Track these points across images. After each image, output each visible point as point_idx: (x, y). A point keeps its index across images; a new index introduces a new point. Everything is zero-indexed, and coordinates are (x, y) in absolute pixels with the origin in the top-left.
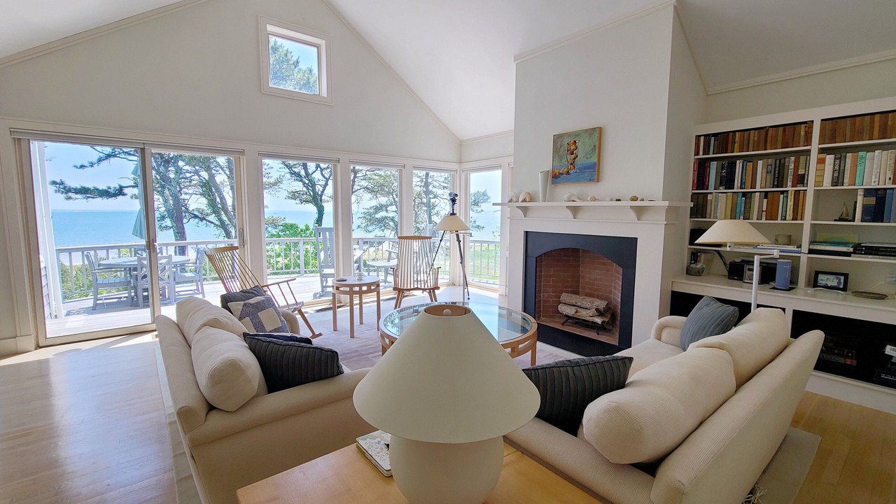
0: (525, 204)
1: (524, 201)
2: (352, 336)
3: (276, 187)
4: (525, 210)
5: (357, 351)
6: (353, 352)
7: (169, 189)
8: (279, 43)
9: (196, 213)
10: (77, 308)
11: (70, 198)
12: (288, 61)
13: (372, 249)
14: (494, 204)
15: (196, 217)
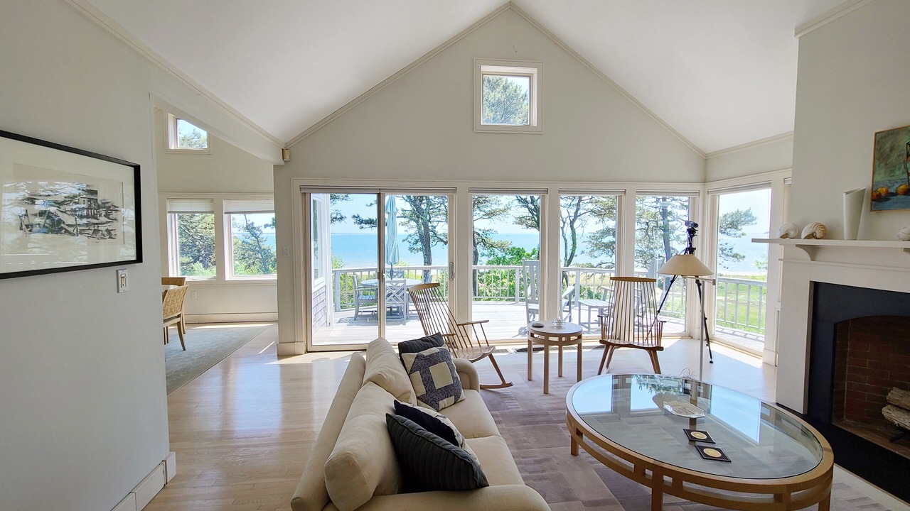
0: (813, 242)
1: (812, 236)
2: (546, 392)
3: (505, 214)
4: (813, 251)
5: (547, 414)
6: (542, 415)
7: (422, 219)
8: (509, 82)
9: (442, 237)
10: (345, 317)
11: (362, 227)
12: (517, 96)
13: (598, 276)
14: (754, 240)
15: (442, 240)
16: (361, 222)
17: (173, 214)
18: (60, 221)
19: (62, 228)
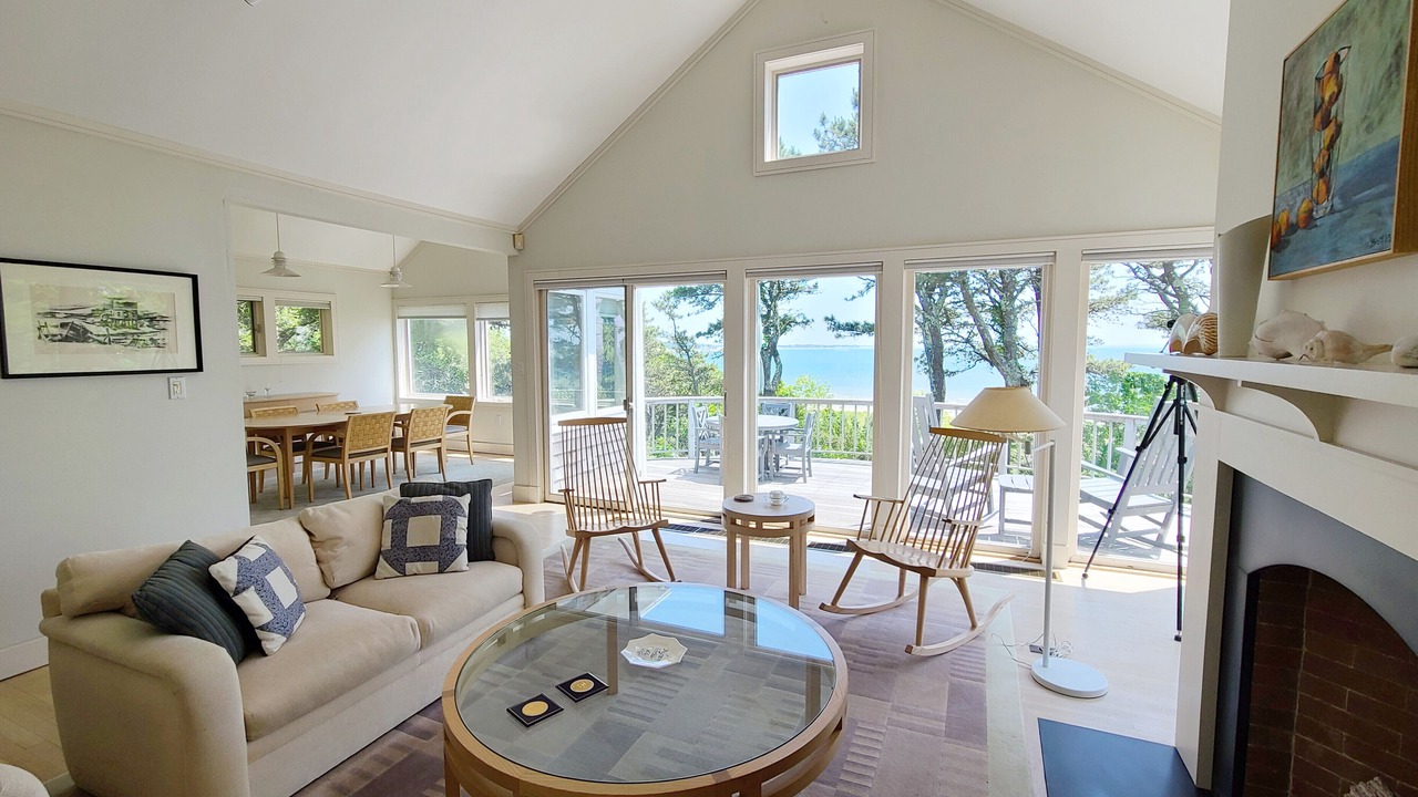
16: (839, 327)
17: (483, 322)
18: (86, 331)
19: (90, 338)
